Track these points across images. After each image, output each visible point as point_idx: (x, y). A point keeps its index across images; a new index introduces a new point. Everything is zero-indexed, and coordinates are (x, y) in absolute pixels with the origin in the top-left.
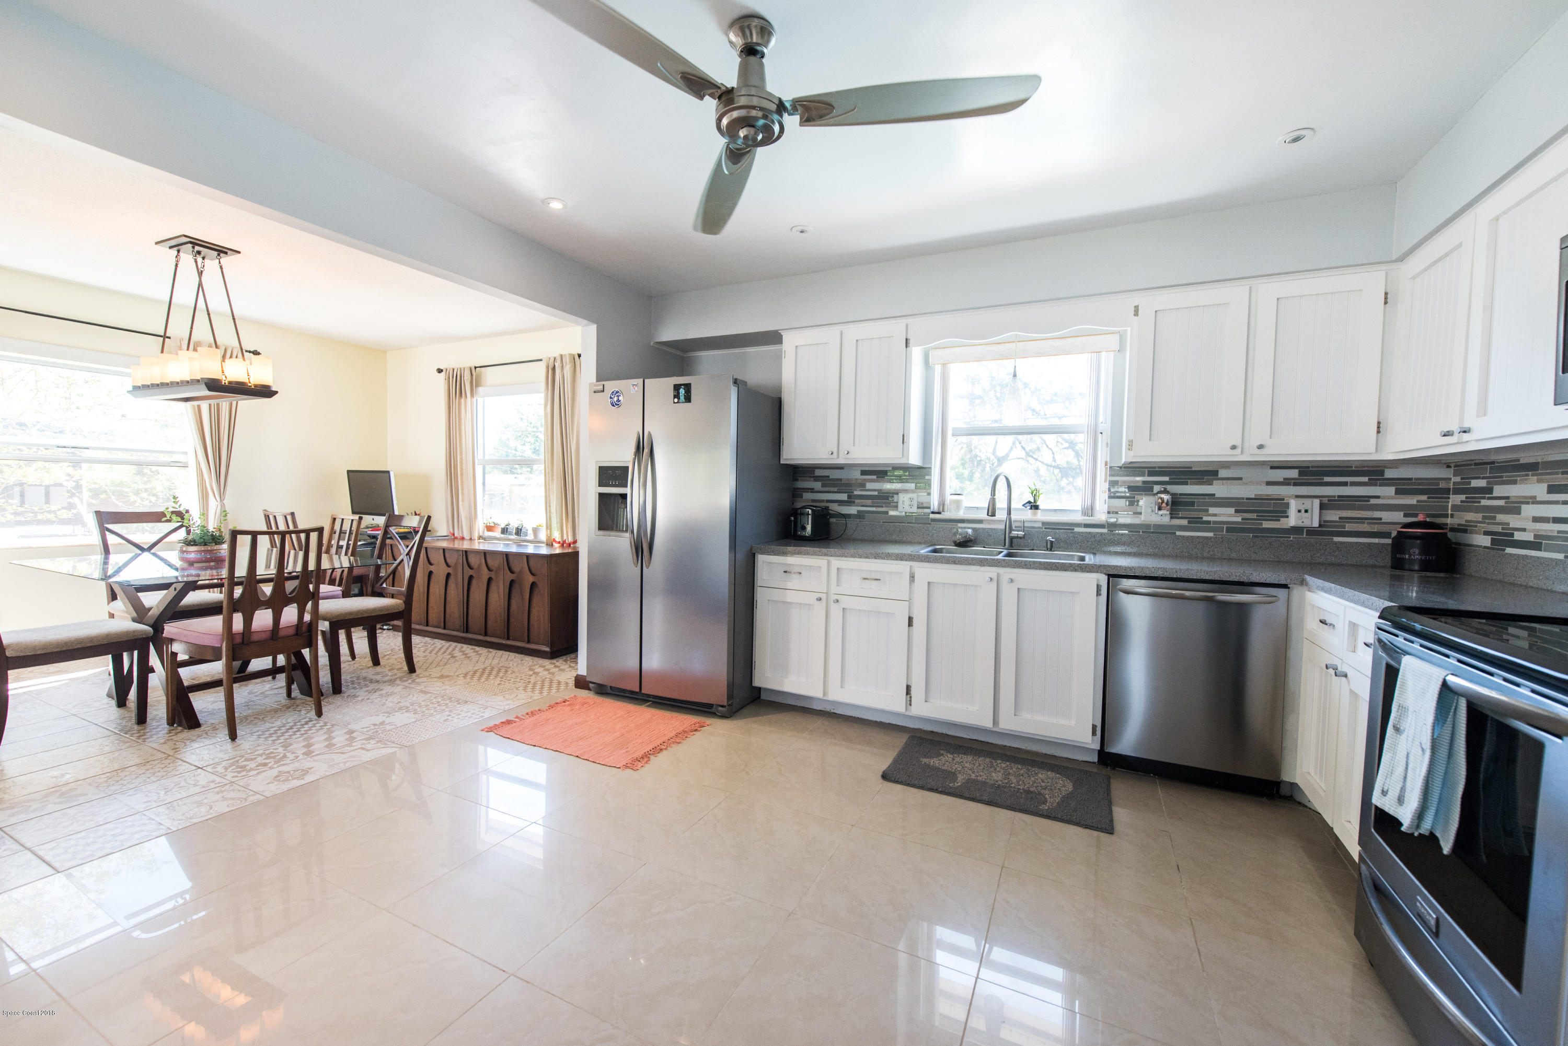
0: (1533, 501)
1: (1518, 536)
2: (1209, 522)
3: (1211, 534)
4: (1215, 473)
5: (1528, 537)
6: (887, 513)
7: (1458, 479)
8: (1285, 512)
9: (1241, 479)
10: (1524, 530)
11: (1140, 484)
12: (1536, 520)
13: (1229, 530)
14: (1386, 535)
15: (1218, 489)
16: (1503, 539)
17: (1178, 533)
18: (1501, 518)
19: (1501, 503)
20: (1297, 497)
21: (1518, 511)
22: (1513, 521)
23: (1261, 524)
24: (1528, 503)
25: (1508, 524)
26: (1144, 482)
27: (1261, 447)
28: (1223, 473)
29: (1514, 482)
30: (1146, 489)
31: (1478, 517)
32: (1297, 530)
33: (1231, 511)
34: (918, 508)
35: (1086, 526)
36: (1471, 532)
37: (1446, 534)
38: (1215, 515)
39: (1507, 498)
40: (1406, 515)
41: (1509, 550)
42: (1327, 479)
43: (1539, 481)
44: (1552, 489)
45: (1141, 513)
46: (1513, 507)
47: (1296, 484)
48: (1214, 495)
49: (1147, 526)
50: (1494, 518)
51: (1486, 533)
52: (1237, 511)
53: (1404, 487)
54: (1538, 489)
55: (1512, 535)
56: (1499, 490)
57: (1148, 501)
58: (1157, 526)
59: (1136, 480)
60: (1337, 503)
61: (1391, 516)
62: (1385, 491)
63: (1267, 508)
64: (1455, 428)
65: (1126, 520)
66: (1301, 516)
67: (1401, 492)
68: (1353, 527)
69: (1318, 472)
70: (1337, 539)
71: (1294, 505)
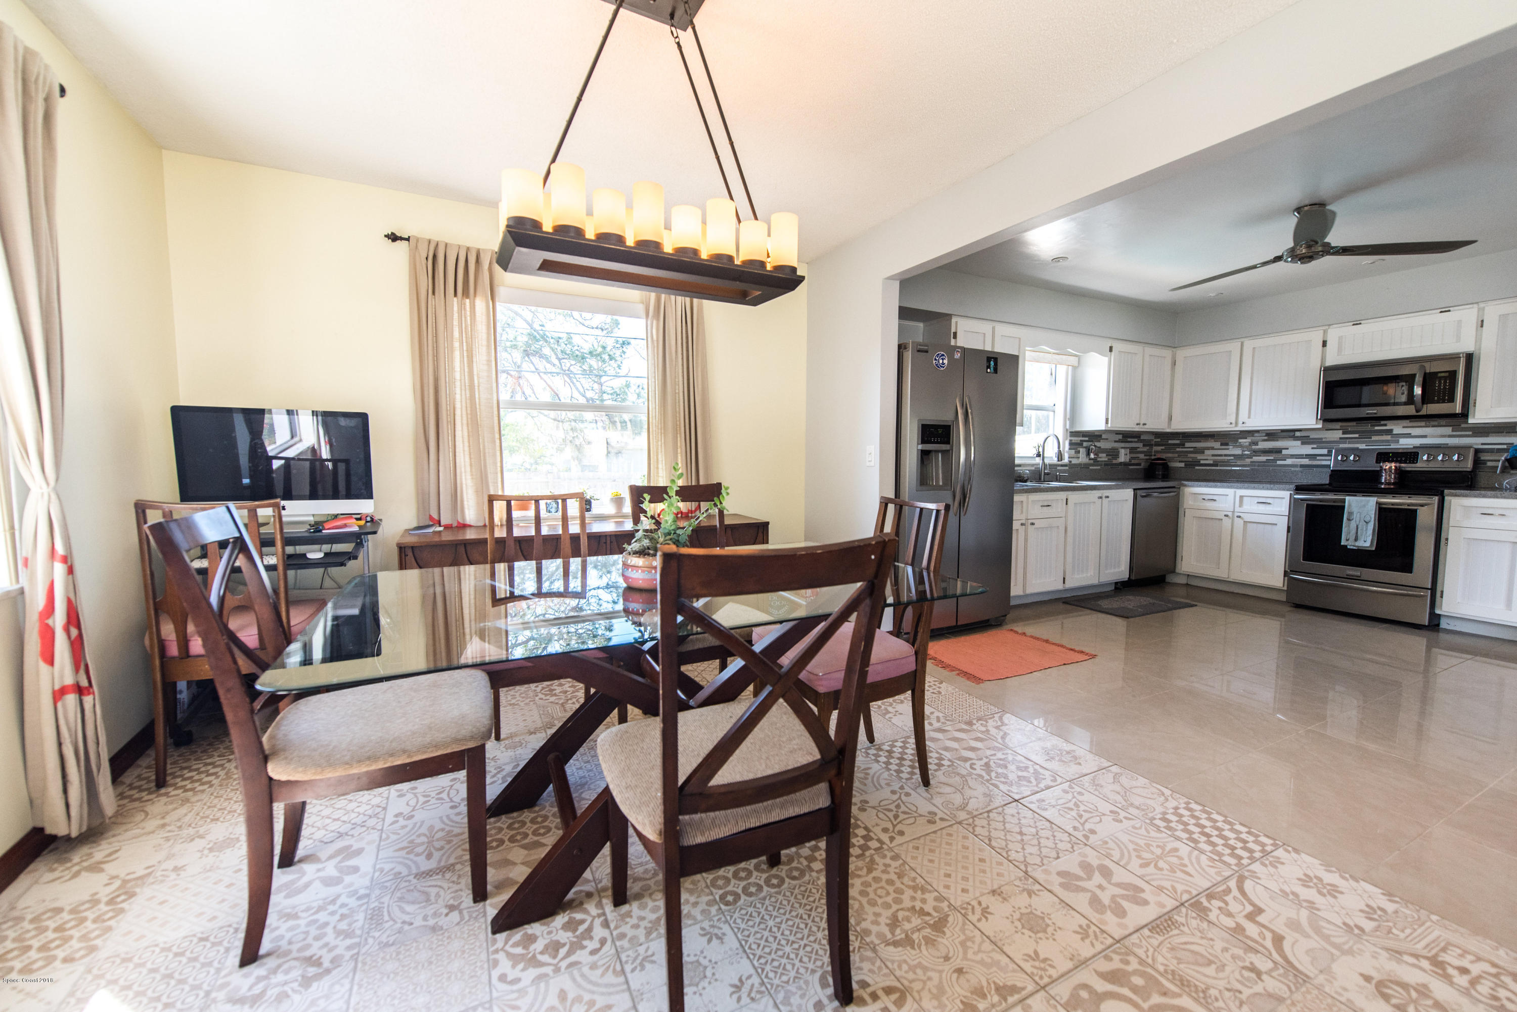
0: (1213, 448)
1: (1202, 462)
2: (1099, 461)
3: (1099, 466)
4: (1100, 436)
5: (1211, 462)
7: (1161, 439)
8: (1119, 455)
9: (1109, 439)
10: (1207, 459)
11: (1079, 442)
12: (1213, 455)
13: (1106, 465)
14: (1139, 464)
15: (1102, 444)
16: (1193, 464)
17: (1091, 466)
18: (1190, 455)
19: (1192, 449)
20: (1122, 448)
21: (1203, 453)
22: (1199, 457)
24: (1209, 449)
25: (1196, 458)
26: (1081, 441)
27: (1144, 424)
28: (1104, 436)
29: (1199, 443)
30: (1081, 444)
31: (1176, 455)
32: (1121, 463)
33: (1104, 455)
35: (1060, 465)
36: (1171, 461)
37: (1165, 463)
38: (1101, 457)
39: (1195, 448)
41: (1198, 467)
42: (1129, 439)
43: (1215, 441)
44: (1222, 445)
45: (1079, 457)
46: (1201, 451)
47: (1122, 442)
48: (1100, 447)
49: (1080, 464)
50: (1187, 455)
51: (1181, 461)
52: (1108, 455)
53: (1146, 443)
54: (1217, 445)
55: (1199, 462)
56: (1187, 445)
57: (1082, 451)
58: (1085, 464)
59: (1076, 439)
60: (1133, 450)
61: (1142, 456)
62: (1140, 445)
63: (1114, 453)
64: (1234, 422)
65: (1074, 461)
66: (1123, 457)
67: (1144, 445)
68: (1133, 462)
69: (1126, 436)
70: (1131, 467)
71: (1122, 452)
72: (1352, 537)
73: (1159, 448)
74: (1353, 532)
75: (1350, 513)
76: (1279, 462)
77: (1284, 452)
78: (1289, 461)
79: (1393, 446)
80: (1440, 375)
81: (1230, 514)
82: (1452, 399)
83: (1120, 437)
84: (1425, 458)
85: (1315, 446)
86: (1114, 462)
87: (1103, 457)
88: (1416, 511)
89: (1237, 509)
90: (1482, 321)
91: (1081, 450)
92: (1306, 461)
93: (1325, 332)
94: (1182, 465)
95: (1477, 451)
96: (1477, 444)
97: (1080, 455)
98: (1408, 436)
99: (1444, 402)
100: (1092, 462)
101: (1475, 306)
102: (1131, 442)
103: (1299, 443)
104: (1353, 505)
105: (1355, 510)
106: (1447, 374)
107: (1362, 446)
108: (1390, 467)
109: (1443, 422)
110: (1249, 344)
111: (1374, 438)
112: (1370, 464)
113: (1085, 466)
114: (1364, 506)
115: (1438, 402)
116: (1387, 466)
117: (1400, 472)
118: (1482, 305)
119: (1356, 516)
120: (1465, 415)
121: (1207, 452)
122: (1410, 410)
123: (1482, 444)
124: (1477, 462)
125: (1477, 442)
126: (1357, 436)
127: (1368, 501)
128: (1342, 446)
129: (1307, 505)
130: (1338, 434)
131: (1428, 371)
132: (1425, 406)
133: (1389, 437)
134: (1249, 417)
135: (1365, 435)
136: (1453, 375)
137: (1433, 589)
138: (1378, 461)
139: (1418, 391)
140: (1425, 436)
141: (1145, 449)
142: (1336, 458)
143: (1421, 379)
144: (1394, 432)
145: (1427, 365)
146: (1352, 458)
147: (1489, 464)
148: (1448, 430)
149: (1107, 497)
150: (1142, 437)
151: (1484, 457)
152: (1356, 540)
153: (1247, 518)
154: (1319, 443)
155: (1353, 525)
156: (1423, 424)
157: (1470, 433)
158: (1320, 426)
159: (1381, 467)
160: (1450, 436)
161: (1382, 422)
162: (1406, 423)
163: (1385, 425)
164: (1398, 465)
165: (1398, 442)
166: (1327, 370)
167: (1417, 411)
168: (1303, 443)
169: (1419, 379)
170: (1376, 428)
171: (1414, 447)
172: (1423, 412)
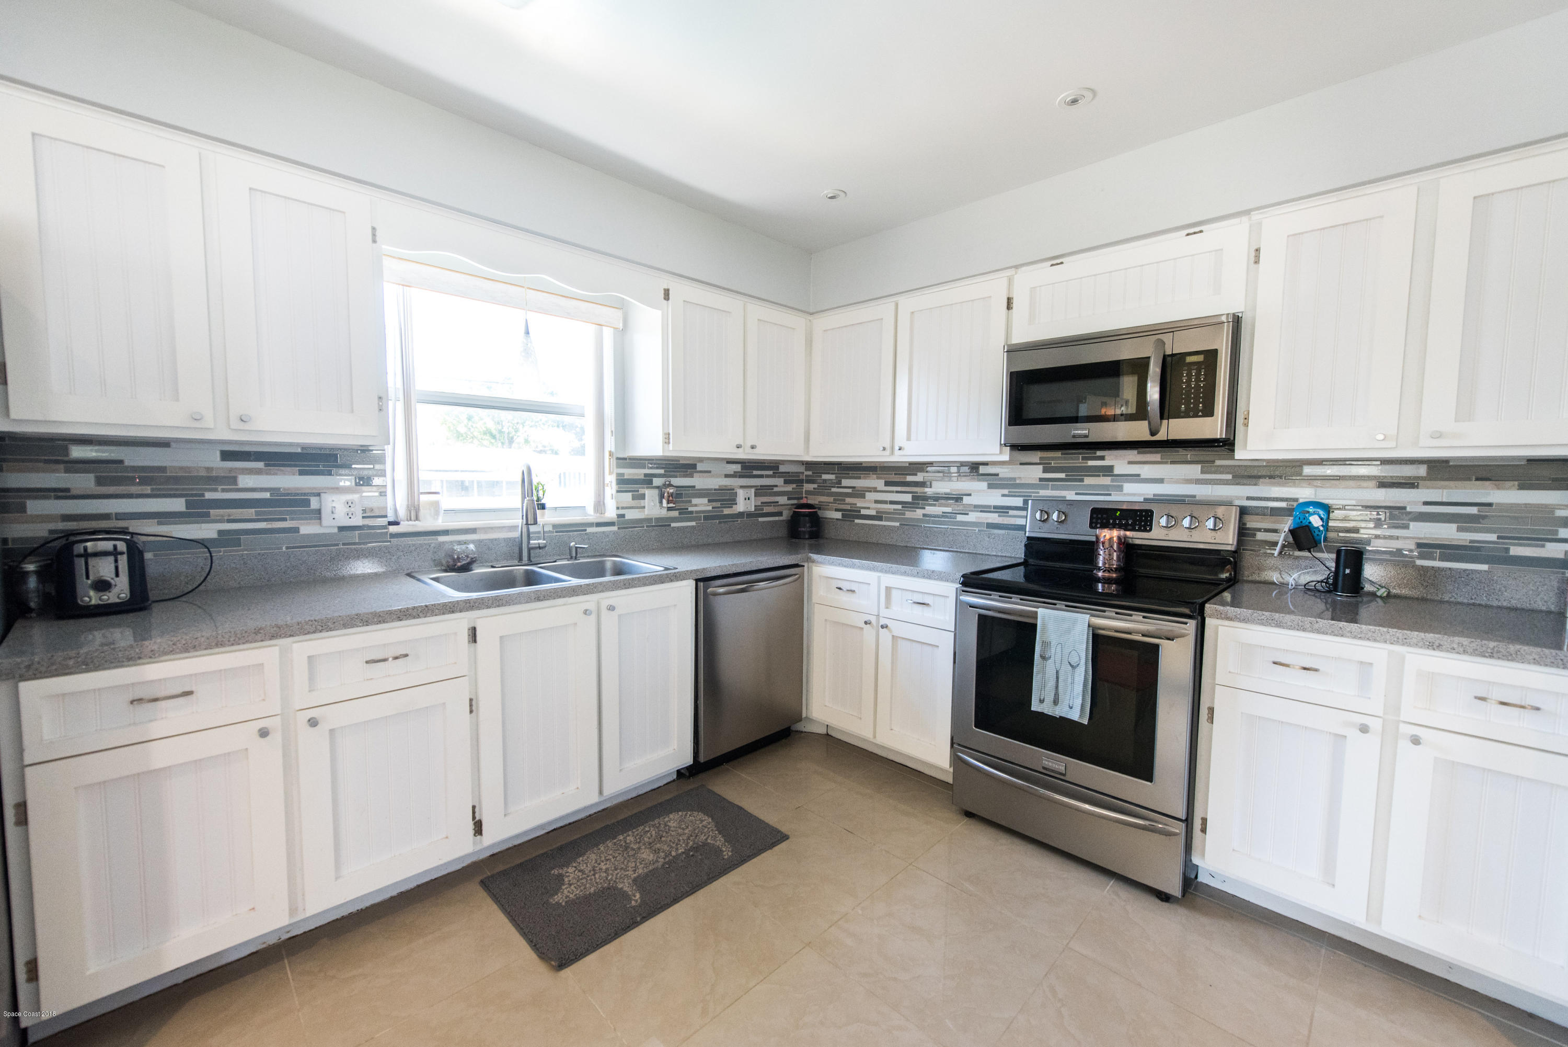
0: (875, 490)
1: (863, 512)
2: (691, 512)
3: (694, 524)
4: (693, 466)
5: (873, 513)
6: (297, 530)
7: (810, 473)
8: (735, 500)
9: (710, 472)
10: (868, 508)
11: (642, 477)
12: (876, 502)
13: (706, 518)
14: (780, 514)
15: (698, 482)
16: (851, 514)
17: (673, 525)
18: (848, 500)
19: (850, 491)
20: (742, 487)
21: (863, 496)
22: (860, 503)
23: (722, 511)
24: (871, 491)
25: (856, 504)
26: (646, 475)
28: (700, 467)
29: (859, 478)
30: (647, 481)
31: (831, 499)
32: (741, 515)
33: (705, 500)
34: (363, 517)
35: (599, 525)
36: (824, 509)
37: (816, 512)
38: (696, 505)
39: (854, 488)
40: (789, 499)
41: (857, 521)
42: (755, 472)
43: (878, 478)
44: (887, 484)
45: (644, 507)
46: (860, 493)
47: (741, 477)
48: (694, 487)
49: (648, 520)
50: (844, 500)
51: (837, 510)
52: (709, 501)
53: (790, 479)
54: (880, 484)
55: (860, 511)
56: (845, 482)
57: (651, 495)
58: (657, 519)
59: (639, 473)
60: (760, 491)
61: (783, 500)
62: (779, 481)
63: (726, 497)
64: (888, 446)
65: (631, 515)
66: (744, 503)
67: (786, 482)
68: (767, 509)
69: (749, 468)
70: (761, 519)
71: (741, 494)
72: (1049, 698)
73: (810, 487)
74: (1051, 684)
75: (1046, 645)
76: (960, 518)
77: (966, 500)
78: (973, 517)
79: (1115, 497)
80: (1190, 359)
81: (873, 619)
82: (1209, 412)
83: (737, 468)
84: (1163, 522)
85: (1006, 492)
86: (727, 511)
87: (701, 505)
88: (1156, 647)
89: (884, 612)
90: (1258, 250)
91: (648, 492)
92: (994, 518)
93: (1010, 281)
94: (838, 515)
95: (1243, 511)
96: (1238, 498)
97: (646, 502)
98: (1136, 478)
99: (1196, 416)
100: (675, 514)
101: (1245, 219)
102: (761, 476)
103: (984, 485)
104: (1051, 626)
105: (1053, 638)
106: (1200, 358)
107: (1070, 495)
108: (1111, 539)
109: (1189, 454)
110: (907, 304)
111: (1088, 481)
112: (1080, 530)
113: (662, 524)
114: (1069, 631)
115: (1186, 415)
116: (1107, 534)
117: (1128, 550)
118: (1256, 216)
119: (1053, 651)
120: (1227, 444)
121: (870, 496)
122: (1139, 430)
123: (1248, 498)
124: (1243, 532)
125: (1240, 493)
126: (1062, 475)
127: (1075, 622)
128: (1043, 493)
129: (981, 617)
130: (1034, 473)
131: (1169, 352)
132: (1165, 422)
133: (1106, 481)
134: (909, 439)
135: (1075, 475)
136: (1211, 356)
137: (1188, 821)
138: (1093, 525)
139: (1153, 393)
140: (1161, 481)
141: (789, 488)
142: (1033, 515)
143: (1158, 370)
144: (1116, 471)
145: (1167, 338)
146: (1055, 516)
147: (1260, 536)
148: (1194, 470)
149: (611, 608)
150: (782, 469)
151: (1252, 523)
152: (1056, 702)
153: (898, 629)
154: (1011, 486)
155: (1050, 668)
156: (1157, 457)
157: (1229, 477)
158: (1006, 457)
159: (1097, 538)
160: (1198, 482)
161: (1099, 453)
162: (1132, 454)
163: (1102, 458)
164: (1122, 533)
165: (1120, 488)
166: (1013, 351)
167: (1153, 433)
168: (990, 486)
169: (1154, 370)
170: (1091, 463)
171: (1147, 500)
172: (1162, 436)
